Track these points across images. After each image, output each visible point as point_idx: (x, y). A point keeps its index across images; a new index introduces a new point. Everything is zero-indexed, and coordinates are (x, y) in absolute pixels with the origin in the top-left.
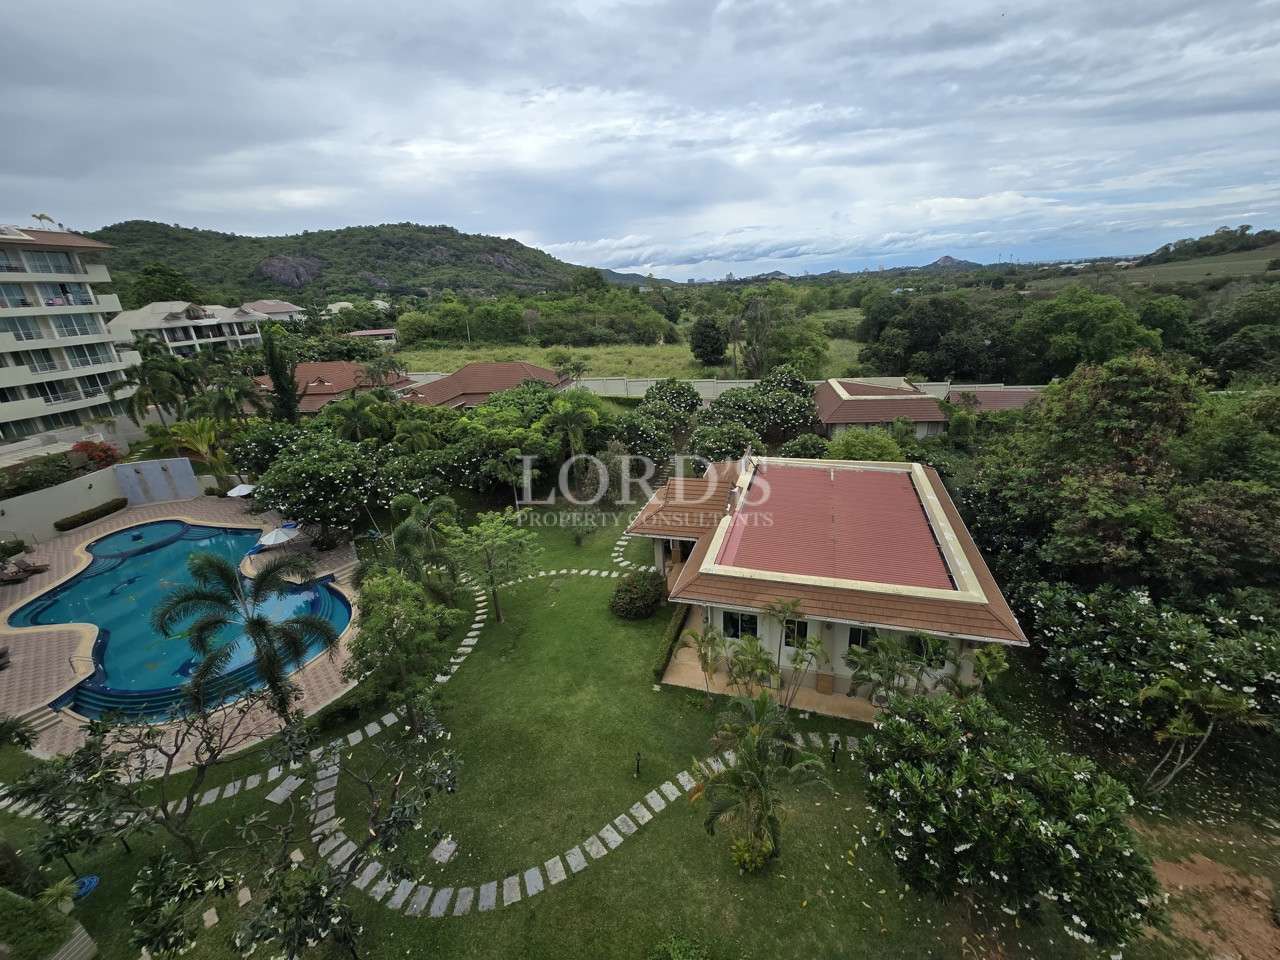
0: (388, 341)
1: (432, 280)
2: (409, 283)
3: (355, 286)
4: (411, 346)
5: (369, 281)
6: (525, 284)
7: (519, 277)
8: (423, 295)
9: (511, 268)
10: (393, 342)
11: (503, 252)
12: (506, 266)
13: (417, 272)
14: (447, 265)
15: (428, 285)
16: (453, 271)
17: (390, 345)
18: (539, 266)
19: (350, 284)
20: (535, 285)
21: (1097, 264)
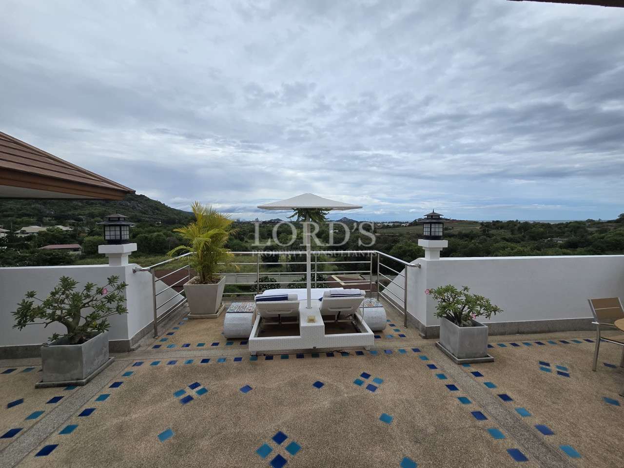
0: (77, 253)
1: (87, 212)
2: (70, 213)
3: (28, 212)
4: (93, 256)
5: (39, 210)
6: (149, 218)
7: (145, 214)
8: (81, 220)
9: (141, 209)
10: (80, 252)
11: (137, 201)
12: (138, 208)
13: (77, 207)
14: (99, 205)
15: (84, 215)
16: (103, 209)
17: (78, 255)
18: (157, 209)
19: (24, 211)
20: (155, 219)
21: (395, 224)
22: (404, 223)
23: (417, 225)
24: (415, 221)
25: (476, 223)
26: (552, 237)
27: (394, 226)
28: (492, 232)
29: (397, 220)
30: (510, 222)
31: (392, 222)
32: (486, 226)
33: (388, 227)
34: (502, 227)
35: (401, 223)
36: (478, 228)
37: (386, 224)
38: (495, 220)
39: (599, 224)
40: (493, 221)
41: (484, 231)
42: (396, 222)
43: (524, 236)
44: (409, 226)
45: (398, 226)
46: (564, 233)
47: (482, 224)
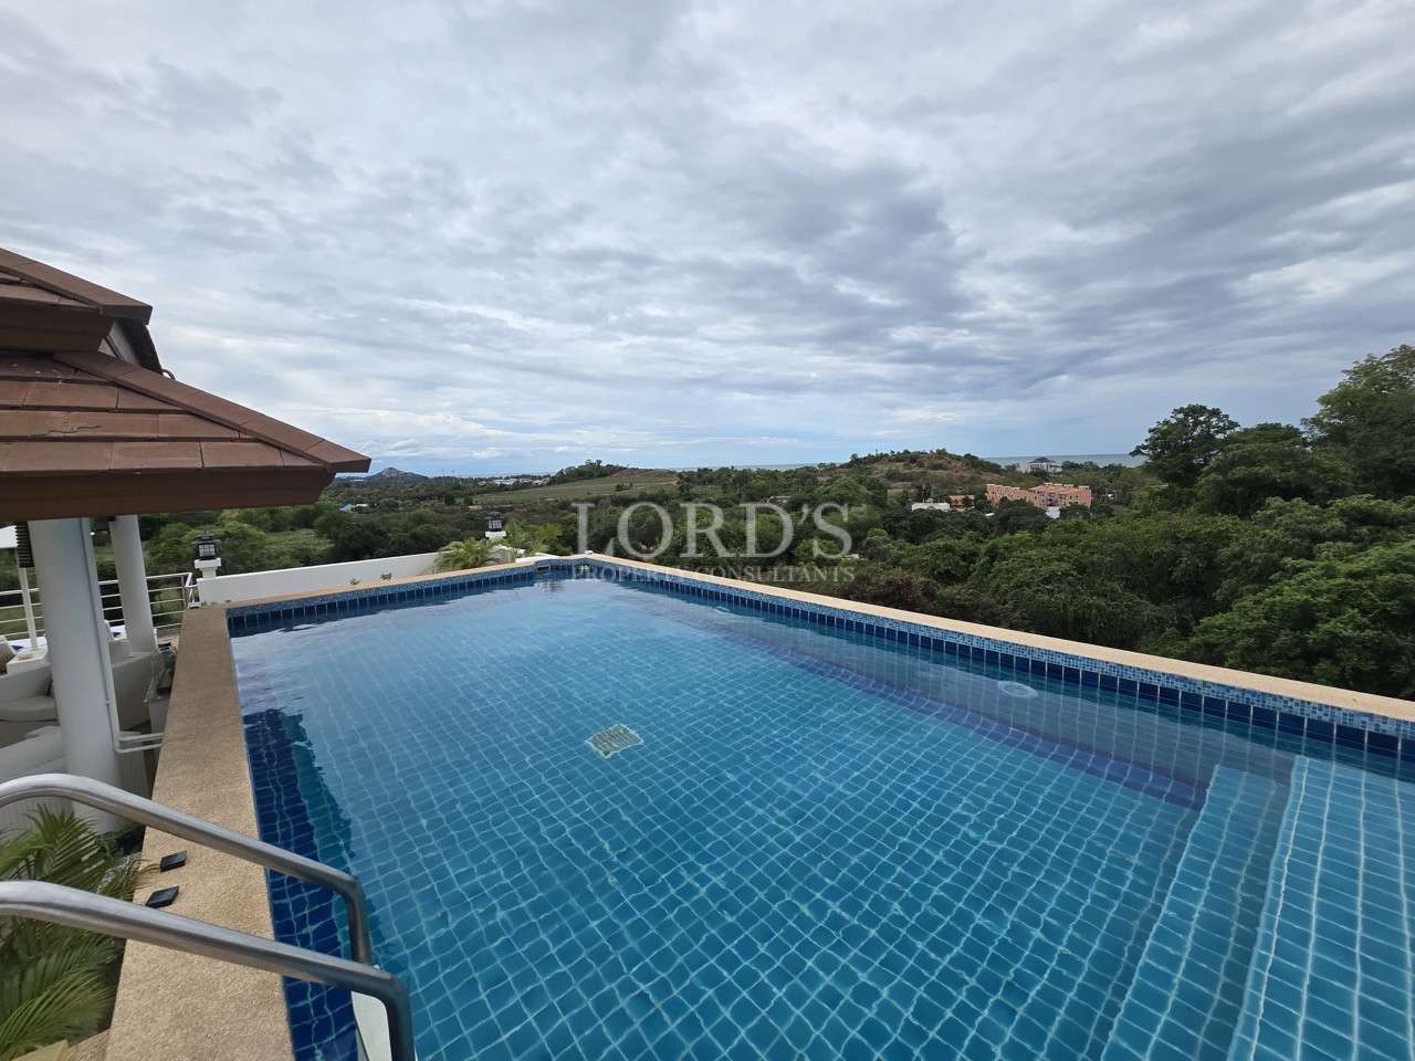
21: (521, 480)
22: (540, 478)
23: (565, 481)
24: (561, 472)
25: (671, 473)
26: (776, 494)
27: (517, 487)
28: (697, 489)
29: (526, 472)
30: (724, 470)
31: (513, 477)
32: (688, 480)
33: (503, 488)
34: (711, 481)
35: (534, 478)
36: (674, 483)
37: (498, 482)
38: (703, 466)
39: (831, 469)
40: (699, 470)
41: (682, 489)
42: (523, 476)
43: (740, 496)
44: (549, 484)
45: (526, 486)
46: (790, 486)
47: (680, 475)
